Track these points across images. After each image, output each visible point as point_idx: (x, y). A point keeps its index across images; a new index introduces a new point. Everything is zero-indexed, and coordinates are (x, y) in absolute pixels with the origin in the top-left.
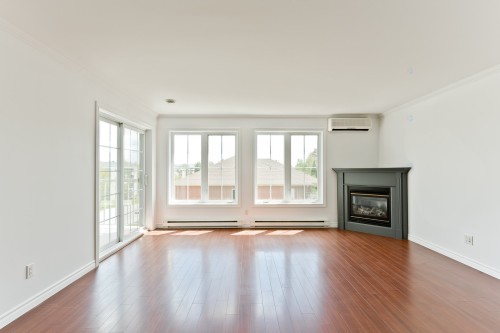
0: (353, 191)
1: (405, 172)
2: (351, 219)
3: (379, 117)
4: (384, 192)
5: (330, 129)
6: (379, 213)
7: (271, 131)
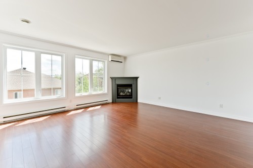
0: (119, 86)
1: (137, 78)
2: (118, 98)
3: (125, 58)
4: (130, 86)
5: (110, 60)
6: (128, 94)
7: (83, 57)
